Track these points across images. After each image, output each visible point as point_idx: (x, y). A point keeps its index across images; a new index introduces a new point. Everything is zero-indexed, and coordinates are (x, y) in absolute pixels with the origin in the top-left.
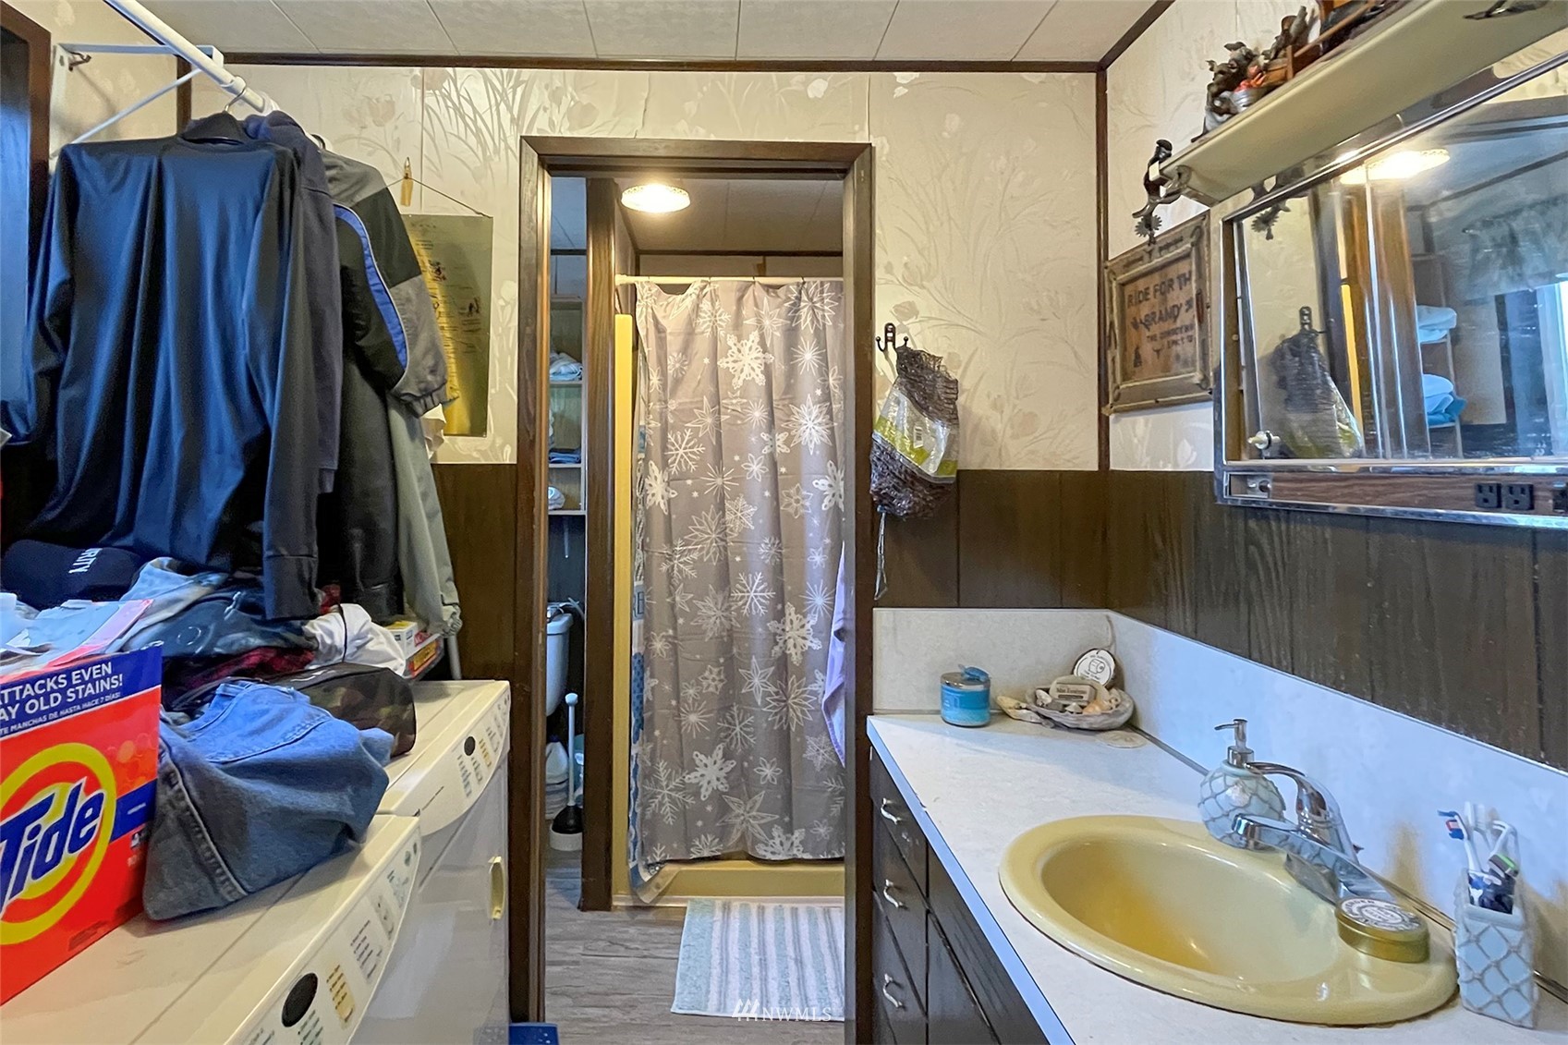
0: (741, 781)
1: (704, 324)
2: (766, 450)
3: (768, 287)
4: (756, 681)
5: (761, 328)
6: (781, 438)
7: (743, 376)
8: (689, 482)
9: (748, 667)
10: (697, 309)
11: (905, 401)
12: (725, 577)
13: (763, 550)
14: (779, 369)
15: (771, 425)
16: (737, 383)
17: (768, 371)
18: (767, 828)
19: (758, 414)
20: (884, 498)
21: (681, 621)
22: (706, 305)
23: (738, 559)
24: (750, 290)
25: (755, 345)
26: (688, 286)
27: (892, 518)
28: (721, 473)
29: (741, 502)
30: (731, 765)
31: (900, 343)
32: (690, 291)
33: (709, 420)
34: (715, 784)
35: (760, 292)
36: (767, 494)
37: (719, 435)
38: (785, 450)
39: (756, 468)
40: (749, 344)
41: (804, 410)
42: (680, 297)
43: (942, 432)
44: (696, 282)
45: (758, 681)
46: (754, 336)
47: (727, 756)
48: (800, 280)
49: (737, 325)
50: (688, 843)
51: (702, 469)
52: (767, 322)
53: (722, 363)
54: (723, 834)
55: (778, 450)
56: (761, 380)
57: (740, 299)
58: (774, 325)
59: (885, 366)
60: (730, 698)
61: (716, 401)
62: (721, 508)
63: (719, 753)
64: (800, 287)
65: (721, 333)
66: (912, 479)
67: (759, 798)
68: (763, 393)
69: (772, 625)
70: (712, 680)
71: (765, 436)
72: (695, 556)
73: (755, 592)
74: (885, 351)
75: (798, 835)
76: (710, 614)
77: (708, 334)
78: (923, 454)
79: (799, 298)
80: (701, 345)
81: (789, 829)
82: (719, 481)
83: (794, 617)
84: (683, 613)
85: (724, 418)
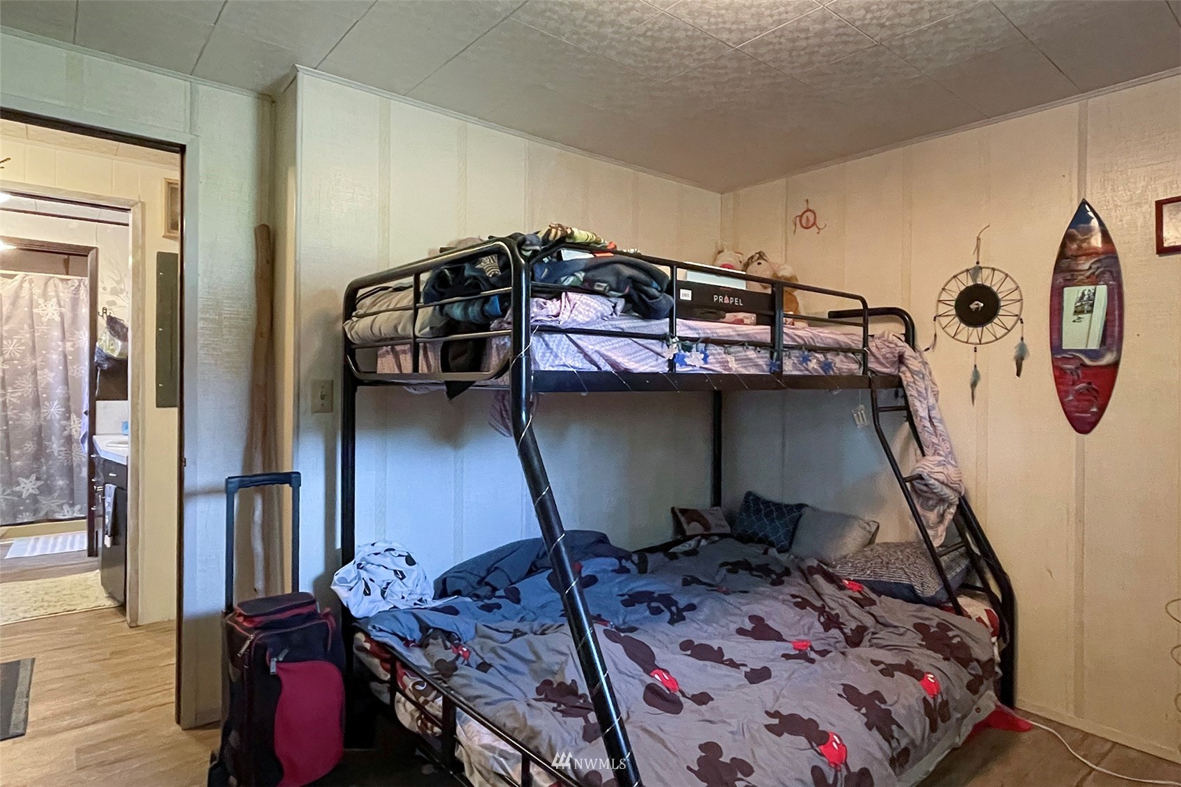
0: (47, 489)
1: (25, 293)
2: (60, 349)
3: (62, 280)
4: (55, 446)
5: (57, 296)
6: (69, 344)
7: (48, 317)
8: (16, 362)
9: (50, 440)
10: (21, 286)
11: (108, 333)
12: (37, 404)
13: (59, 391)
14: (68, 316)
15: (64, 338)
16: (45, 319)
17: (62, 316)
18: (61, 506)
19: (56, 333)
20: (99, 365)
21: (10, 422)
22: (26, 285)
23: (44, 395)
24: (52, 281)
25: (54, 304)
26: (16, 275)
27: (101, 370)
28: (35, 359)
29: (46, 371)
30: (40, 483)
31: (108, 314)
32: (16, 278)
33: (28, 335)
34: (31, 491)
35: (58, 282)
36: (61, 368)
37: (34, 342)
38: (72, 349)
39: (55, 357)
40: (51, 303)
41: (81, 332)
42: (11, 280)
43: (120, 343)
44: (21, 274)
45: (56, 446)
46: (54, 300)
47: (38, 479)
48: (80, 278)
49: (45, 295)
50: (15, 517)
51: (24, 357)
52: (61, 294)
53: (35, 311)
54: (35, 512)
55: (67, 349)
56: (58, 319)
57: (46, 284)
58: (66, 295)
59: (102, 322)
60: (40, 453)
61: (32, 326)
62: (35, 373)
63: (33, 477)
64: (80, 281)
65: (35, 297)
66: (109, 358)
67: (56, 494)
68: (59, 325)
69: (64, 423)
70: (30, 447)
71: (60, 343)
72: (19, 394)
73: (54, 410)
74: (102, 316)
75: (77, 507)
76: (28, 418)
77: (27, 297)
78: (113, 350)
79: (79, 286)
80: (24, 302)
81: (72, 505)
82: (34, 362)
83: (76, 419)
84: (12, 419)
85: (36, 334)
